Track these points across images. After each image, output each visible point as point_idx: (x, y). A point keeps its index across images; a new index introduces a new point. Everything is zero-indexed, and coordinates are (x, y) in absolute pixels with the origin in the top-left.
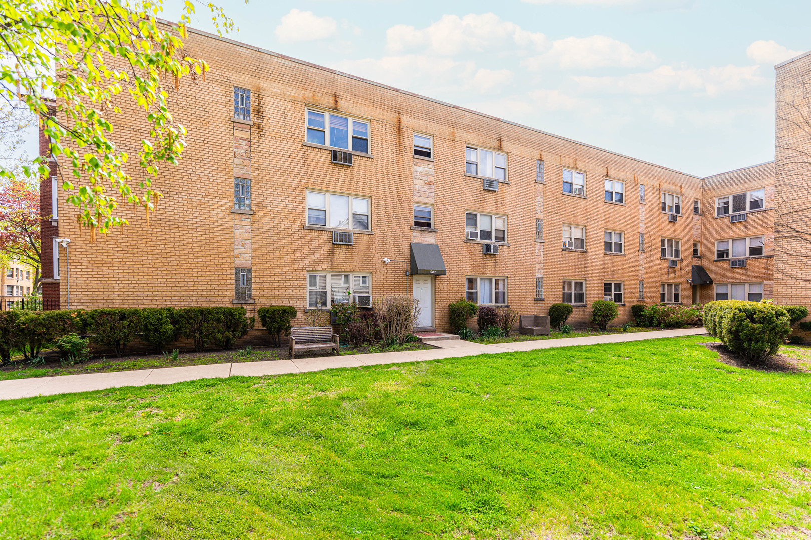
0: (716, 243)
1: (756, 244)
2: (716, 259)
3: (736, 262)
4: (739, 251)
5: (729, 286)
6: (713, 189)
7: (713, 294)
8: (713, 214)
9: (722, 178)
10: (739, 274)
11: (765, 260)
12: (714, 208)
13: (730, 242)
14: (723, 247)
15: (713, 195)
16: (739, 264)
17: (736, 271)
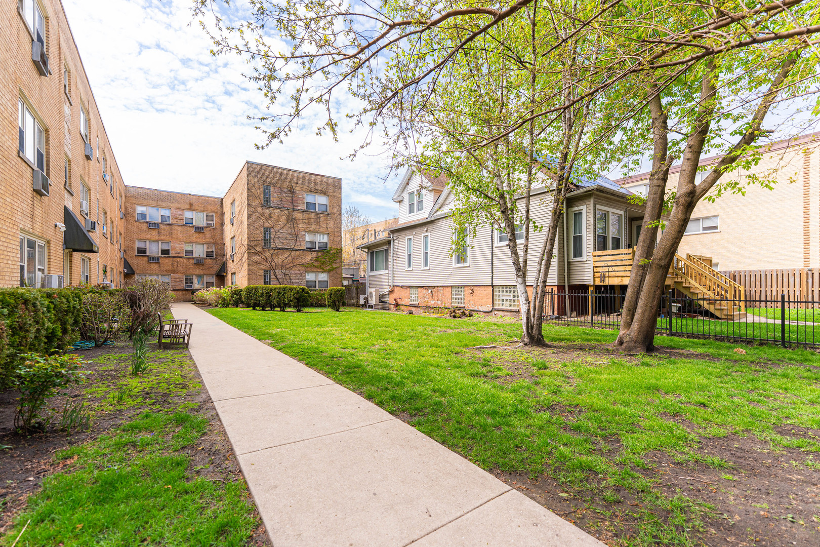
0: (136, 241)
1: (165, 247)
2: (136, 254)
3: (153, 258)
4: (154, 250)
5: (148, 276)
6: (133, 197)
8: (134, 217)
9: (141, 191)
10: (154, 267)
11: (171, 259)
12: (135, 213)
13: (148, 242)
14: (142, 245)
15: (134, 202)
16: (153, 260)
17: (153, 265)
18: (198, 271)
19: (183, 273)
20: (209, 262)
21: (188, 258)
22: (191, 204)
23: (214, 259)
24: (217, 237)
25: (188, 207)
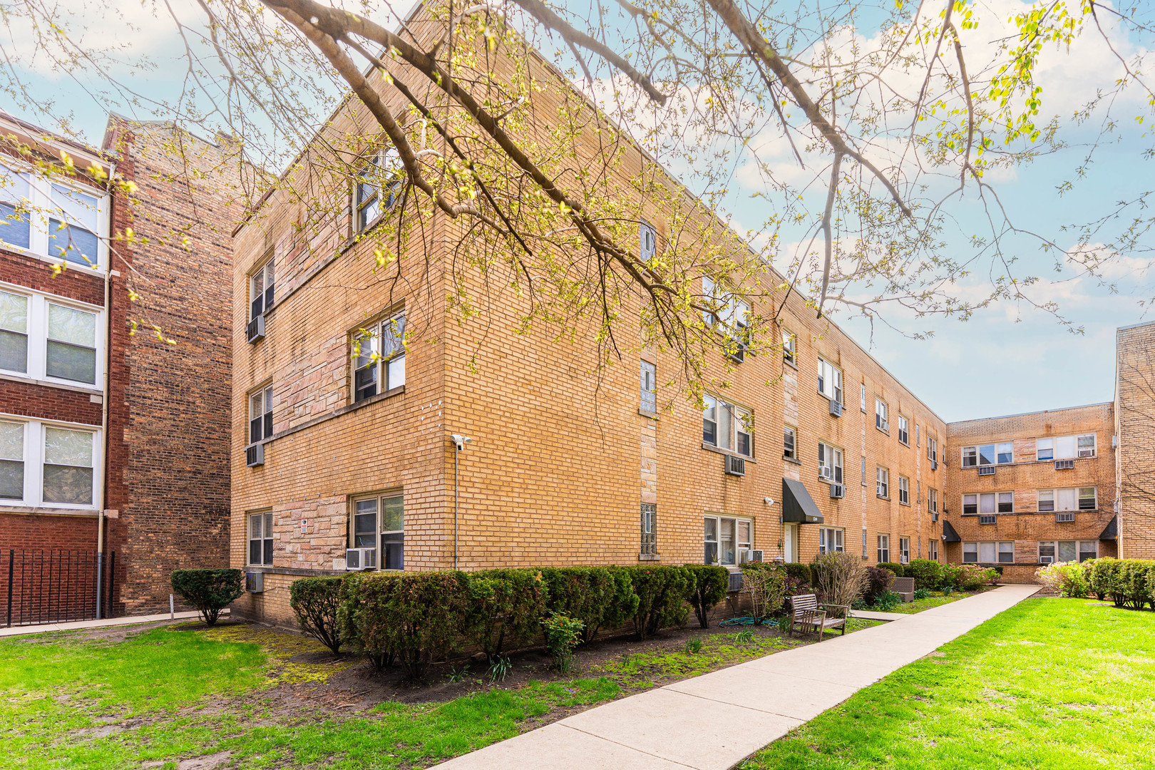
0: (963, 497)
1: (1005, 500)
2: (963, 514)
3: (986, 518)
4: (987, 506)
5: (978, 544)
6: (958, 436)
7: (961, 553)
8: (959, 463)
9: (968, 426)
10: (989, 531)
11: (1015, 518)
12: (959, 458)
13: (978, 495)
14: (970, 501)
15: (959, 443)
16: (988, 521)
17: (986, 528)
18: (1063, 534)
19: (1036, 539)
20: (1086, 517)
21: (1044, 514)
22: (1049, 427)
23: (1096, 512)
24: (1102, 473)
25: (1043, 432)
